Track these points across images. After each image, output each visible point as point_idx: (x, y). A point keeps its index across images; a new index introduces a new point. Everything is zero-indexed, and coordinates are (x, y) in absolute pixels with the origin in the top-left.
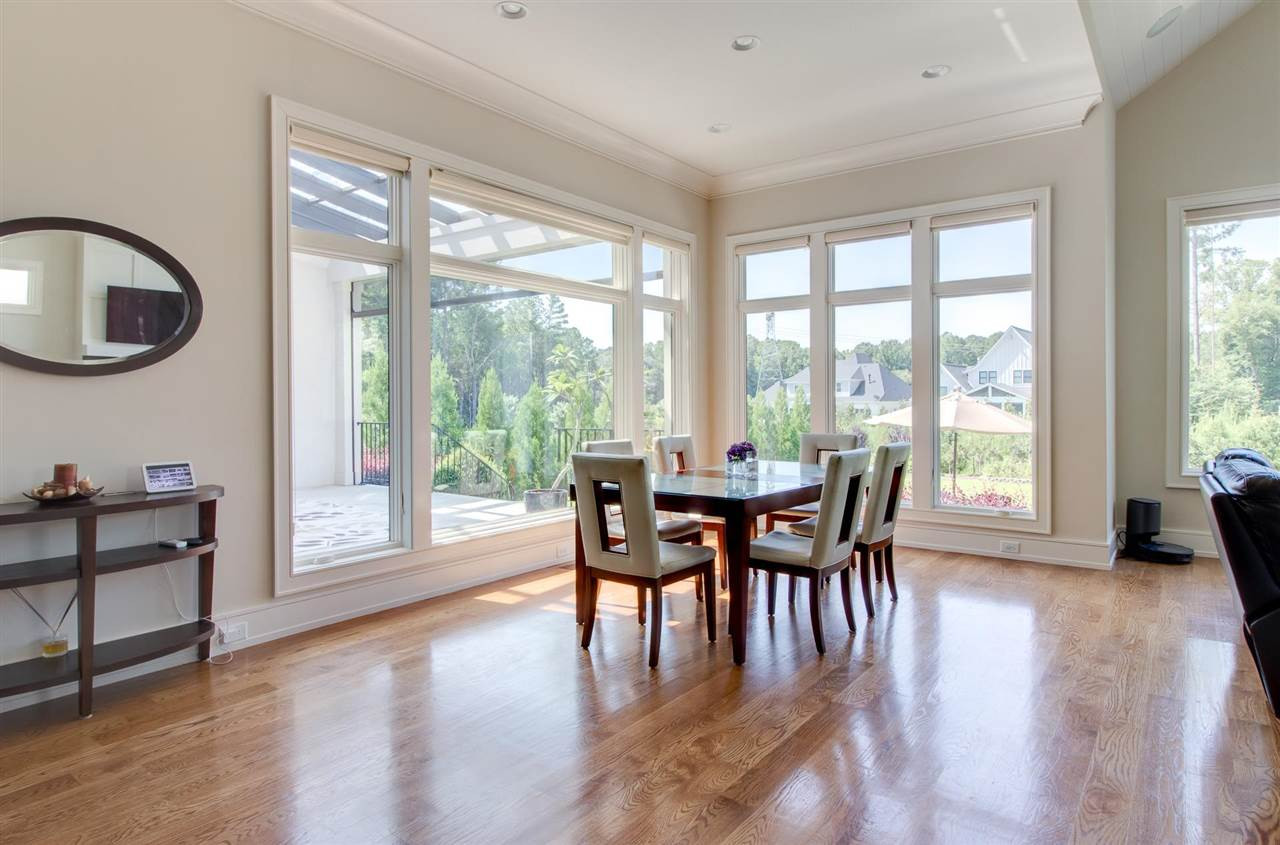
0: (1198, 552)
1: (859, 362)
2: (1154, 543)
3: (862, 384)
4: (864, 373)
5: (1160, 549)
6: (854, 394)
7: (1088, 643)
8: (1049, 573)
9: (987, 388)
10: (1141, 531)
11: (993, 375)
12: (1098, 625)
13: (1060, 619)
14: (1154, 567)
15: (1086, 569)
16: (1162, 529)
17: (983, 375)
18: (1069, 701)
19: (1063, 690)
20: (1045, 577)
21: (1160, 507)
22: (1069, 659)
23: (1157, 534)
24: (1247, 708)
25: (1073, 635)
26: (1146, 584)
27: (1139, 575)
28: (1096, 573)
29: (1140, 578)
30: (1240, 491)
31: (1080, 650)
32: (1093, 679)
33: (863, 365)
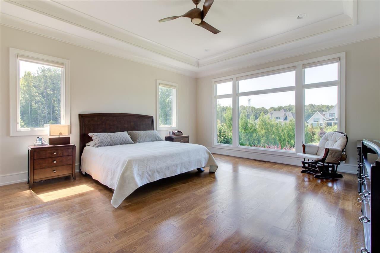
1: (284, 111)
3: (286, 117)
4: (287, 114)
6: (284, 120)
9: (334, 118)
11: (334, 114)
17: (330, 114)
33: (286, 112)
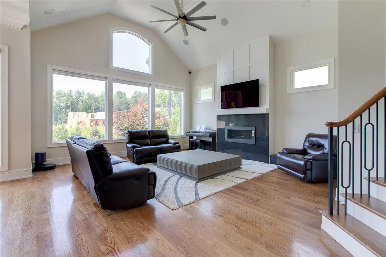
0: (57, 164)
2: (44, 165)
5: (46, 166)
7: (35, 208)
8: (8, 184)
10: (40, 162)
12: (35, 199)
13: (20, 202)
14: (45, 172)
15: (23, 179)
16: (46, 160)
18: (37, 237)
19: (33, 233)
20: (7, 187)
21: (46, 154)
22: (30, 218)
23: (45, 161)
24: (90, 208)
25: (28, 207)
26: (45, 178)
27: (42, 176)
28: (27, 179)
29: (43, 177)
30: (93, 148)
31: (33, 212)
32: (42, 222)
